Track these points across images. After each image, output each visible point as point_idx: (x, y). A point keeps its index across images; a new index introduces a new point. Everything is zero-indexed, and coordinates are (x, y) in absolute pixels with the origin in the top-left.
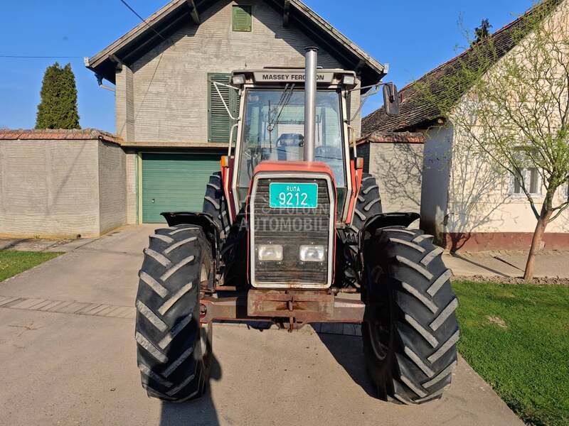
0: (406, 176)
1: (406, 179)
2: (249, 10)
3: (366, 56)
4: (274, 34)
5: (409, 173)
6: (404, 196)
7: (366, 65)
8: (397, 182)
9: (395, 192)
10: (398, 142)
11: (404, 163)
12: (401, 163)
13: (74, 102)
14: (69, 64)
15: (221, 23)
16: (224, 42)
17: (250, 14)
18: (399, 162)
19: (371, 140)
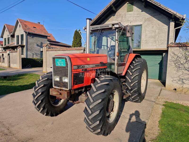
0: (185, 61)
1: (185, 62)
2: (132, 4)
3: (175, 13)
4: (141, 10)
5: (186, 59)
6: (184, 69)
7: (175, 16)
8: (180, 63)
9: (179, 67)
10: (181, 47)
11: (184, 55)
12: (183, 55)
13: (81, 40)
14: (80, 29)
15: (123, 10)
16: (124, 16)
17: (133, 5)
18: (182, 55)
19: (169, 46)
